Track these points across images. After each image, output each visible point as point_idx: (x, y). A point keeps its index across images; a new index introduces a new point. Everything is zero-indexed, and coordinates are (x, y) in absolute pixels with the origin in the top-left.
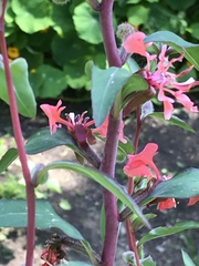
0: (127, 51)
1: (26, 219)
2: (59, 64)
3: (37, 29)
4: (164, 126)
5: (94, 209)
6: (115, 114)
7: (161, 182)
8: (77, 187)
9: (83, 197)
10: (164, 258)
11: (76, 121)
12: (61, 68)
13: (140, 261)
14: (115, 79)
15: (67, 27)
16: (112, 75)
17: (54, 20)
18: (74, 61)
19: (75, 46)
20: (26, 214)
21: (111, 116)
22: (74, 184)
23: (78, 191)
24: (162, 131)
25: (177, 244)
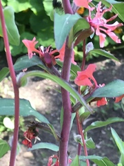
0: (77, 5)
1: (14, 110)
2: (35, 32)
3: (20, 10)
4: (100, 70)
5: (56, 122)
6: (69, 45)
7: (97, 88)
8: (46, 108)
9: (50, 114)
10: (100, 152)
11: (45, 51)
12: (35, 34)
13: (85, 141)
14: (69, 21)
15: (40, 9)
16: (67, 19)
17: (31, 4)
18: (44, 30)
19: (44, 20)
20: (14, 107)
21: (67, 46)
22: (44, 106)
23: (47, 111)
24: (99, 74)
25: (108, 143)
